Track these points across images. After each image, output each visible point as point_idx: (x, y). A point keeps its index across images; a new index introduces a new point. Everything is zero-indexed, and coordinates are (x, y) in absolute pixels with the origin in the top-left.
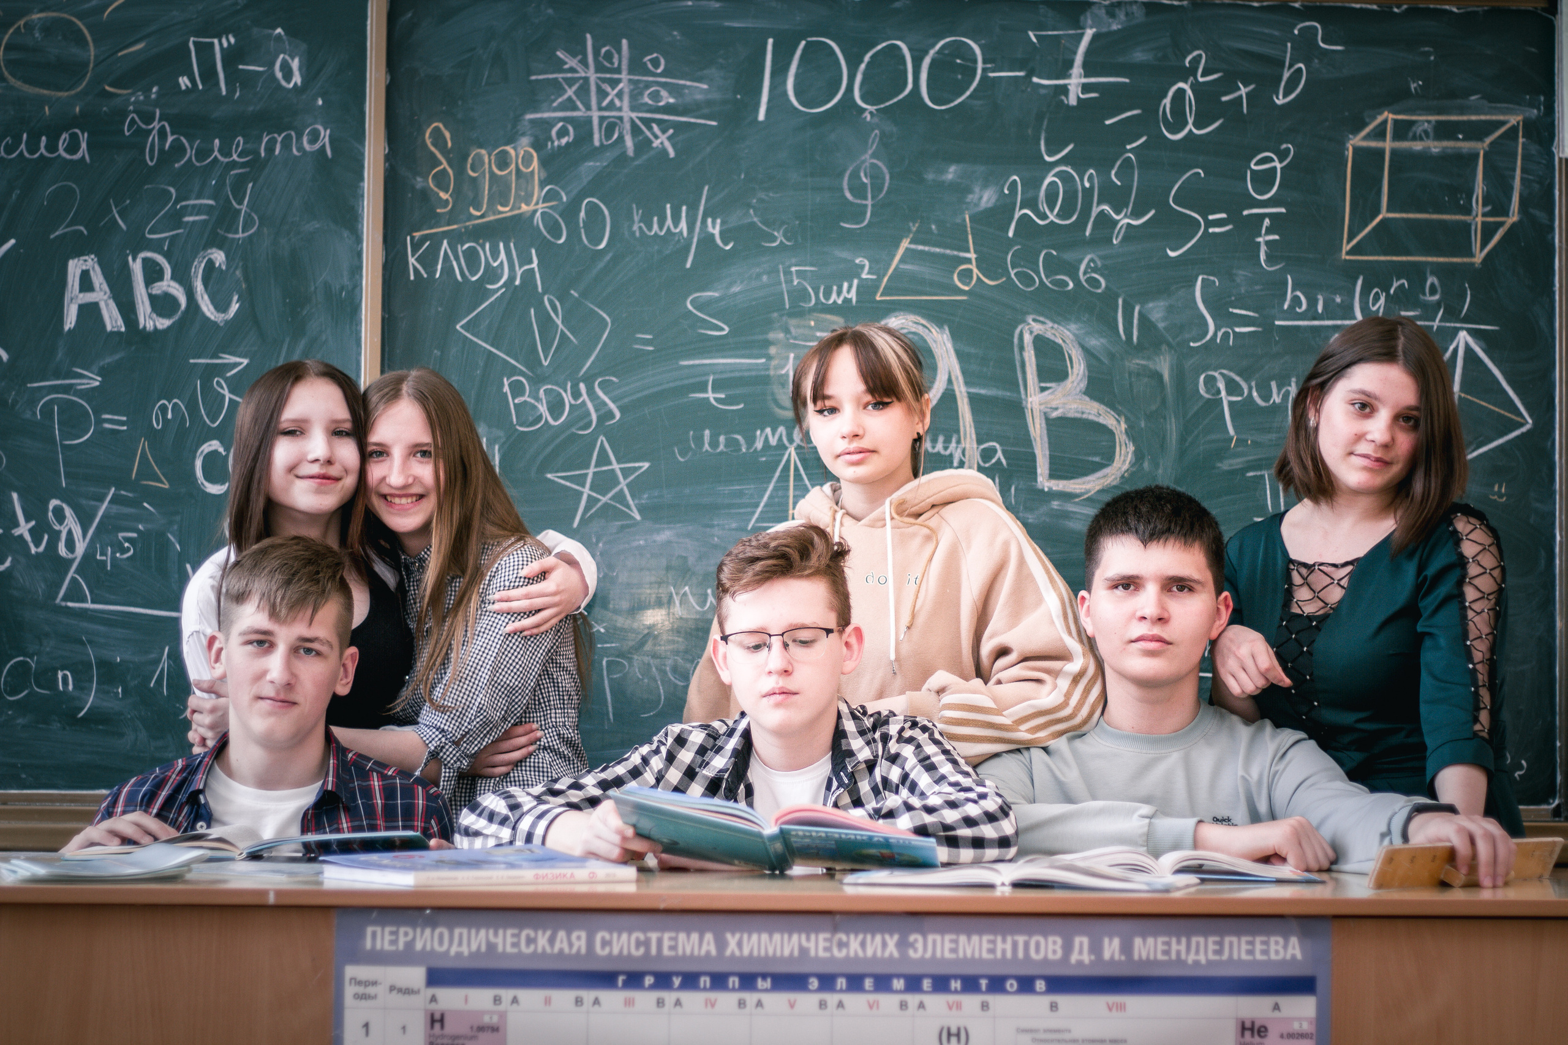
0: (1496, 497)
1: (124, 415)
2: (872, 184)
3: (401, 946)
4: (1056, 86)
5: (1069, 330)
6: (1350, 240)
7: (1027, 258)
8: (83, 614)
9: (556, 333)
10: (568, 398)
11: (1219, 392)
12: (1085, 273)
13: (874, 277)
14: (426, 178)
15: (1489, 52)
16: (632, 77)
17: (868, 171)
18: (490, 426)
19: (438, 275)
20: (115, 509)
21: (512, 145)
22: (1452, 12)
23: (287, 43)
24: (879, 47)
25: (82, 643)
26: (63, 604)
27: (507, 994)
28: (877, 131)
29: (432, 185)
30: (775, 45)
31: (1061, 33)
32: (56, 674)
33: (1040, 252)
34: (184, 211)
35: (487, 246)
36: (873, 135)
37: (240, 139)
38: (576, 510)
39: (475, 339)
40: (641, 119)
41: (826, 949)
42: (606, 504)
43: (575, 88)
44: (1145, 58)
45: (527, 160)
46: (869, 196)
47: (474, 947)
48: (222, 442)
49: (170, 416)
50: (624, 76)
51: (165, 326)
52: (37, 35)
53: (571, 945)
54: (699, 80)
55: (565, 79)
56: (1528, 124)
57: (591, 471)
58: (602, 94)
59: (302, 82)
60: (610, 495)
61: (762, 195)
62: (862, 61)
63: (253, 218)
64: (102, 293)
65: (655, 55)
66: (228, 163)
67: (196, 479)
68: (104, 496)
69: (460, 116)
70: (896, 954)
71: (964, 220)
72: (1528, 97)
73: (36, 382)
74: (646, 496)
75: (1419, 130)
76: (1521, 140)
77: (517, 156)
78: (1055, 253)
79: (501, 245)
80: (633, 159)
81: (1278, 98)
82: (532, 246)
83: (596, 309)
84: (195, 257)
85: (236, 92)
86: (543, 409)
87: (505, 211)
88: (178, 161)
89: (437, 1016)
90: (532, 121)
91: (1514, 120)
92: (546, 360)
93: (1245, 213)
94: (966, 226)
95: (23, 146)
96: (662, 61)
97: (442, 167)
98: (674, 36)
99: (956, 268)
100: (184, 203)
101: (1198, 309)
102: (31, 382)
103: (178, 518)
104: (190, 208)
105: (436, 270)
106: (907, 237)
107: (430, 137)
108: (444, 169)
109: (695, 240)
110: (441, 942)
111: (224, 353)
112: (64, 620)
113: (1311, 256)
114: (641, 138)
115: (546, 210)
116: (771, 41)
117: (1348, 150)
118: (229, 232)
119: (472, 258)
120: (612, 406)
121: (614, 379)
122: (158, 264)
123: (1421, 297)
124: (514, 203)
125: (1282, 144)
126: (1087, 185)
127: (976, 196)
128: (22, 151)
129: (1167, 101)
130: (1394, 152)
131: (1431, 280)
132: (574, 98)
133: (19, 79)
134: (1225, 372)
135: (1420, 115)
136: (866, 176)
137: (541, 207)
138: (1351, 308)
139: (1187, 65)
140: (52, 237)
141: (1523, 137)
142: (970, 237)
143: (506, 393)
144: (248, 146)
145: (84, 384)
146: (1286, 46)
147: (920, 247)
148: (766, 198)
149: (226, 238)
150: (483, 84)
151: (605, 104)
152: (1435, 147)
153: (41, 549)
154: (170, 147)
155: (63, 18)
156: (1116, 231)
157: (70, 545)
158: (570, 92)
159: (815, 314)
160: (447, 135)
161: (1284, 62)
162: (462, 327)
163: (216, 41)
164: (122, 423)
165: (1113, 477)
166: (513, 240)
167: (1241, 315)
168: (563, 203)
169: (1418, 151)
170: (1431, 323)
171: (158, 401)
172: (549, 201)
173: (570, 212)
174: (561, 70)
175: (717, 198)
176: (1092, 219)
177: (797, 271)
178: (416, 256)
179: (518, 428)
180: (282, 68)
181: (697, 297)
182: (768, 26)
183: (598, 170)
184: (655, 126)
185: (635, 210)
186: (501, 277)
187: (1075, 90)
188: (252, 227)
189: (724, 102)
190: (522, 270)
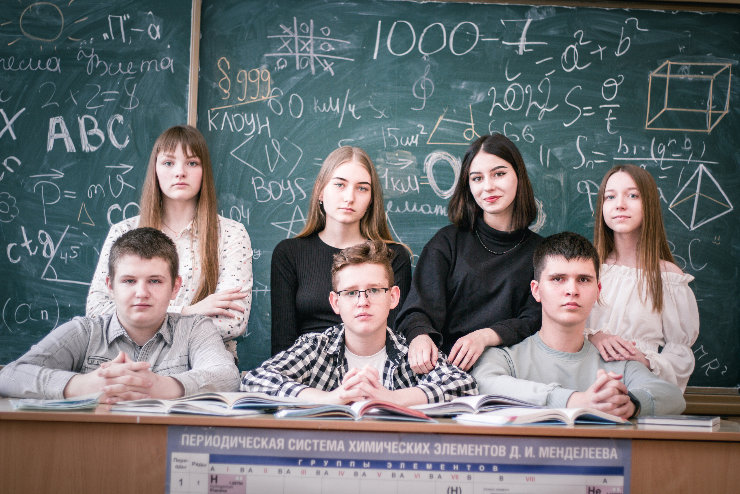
0: (715, 242)
1: (74, 191)
2: (426, 90)
3: (198, 444)
4: (513, 46)
6: (649, 121)
7: (498, 126)
8: (54, 284)
9: (277, 156)
10: (282, 187)
11: (586, 190)
12: (525, 133)
13: (426, 133)
14: (218, 83)
15: (716, 33)
16: (315, 38)
17: (424, 84)
18: (245, 200)
19: (222, 129)
20: (70, 235)
21: (258, 68)
22: (699, 14)
23: (154, 19)
24: (431, 26)
25: (53, 297)
26: (44, 279)
27: (247, 467)
28: (429, 65)
29: (220, 86)
30: (382, 24)
31: (516, 20)
32: (41, 312)
33: (504, 123)
34: (105, 96)
35: (246, 115)
36: (427, 67)
37: (131, 63)
39: (239, 159)
40: (318, 57)
41: (396, 449)
43: (288, 42)
44: (555, 33)
45: (265, 76)
46: (425, 95)
47: (232, 445)
48: (120, 205)
49: (96, 192)
50: (311, 37)
51: (95, 150)
52: (37, 13)
53: (277, 445)
54: (346, 39)
55: (283, 38)
56: (734, 68)
57: (292, 222)
58: (301, 45)
59: (161, 37)
61: (375, 94)
62: (422, 32)
63: (137, 100)
64: (65, 134)
65: (326, 28)
66: (125, 74)
67: (107, 222)
68: (65, 229)
69: (234, 54)
70: (428, 452)
71: (469, 108)
72: (734, 55)
73: (34, 175)
75: (683, 69)
76: (731, 75)
77: (260, 74)
78: (511, 124)
79: (252, 115)
80: (315, 76)
81: (617, 53)
82: (266, 116)
83: (296, 146)
84: (109, 118)
85: (129, 41)
86: (270, 192)
87: (254, 99)
88: (102, 73)
89: (214, 477)
90: (268, 57)
91: (727, 65)
92: (272, 169)
93: (601, 107)
94: (469, 110)
95: (30, 65)
96: (329, 30)
97: (225, 78)
98: (335, 19)
99: (465, 130)
100: (104, 93)
101: (577, 151)
102: (32, 175)
103: (99, 240)
104: (107, 95)
105: (222, 126)
106: (442, 115)
107: (220, 64)
108: (226, 79)
109: (343, 115)
110: (216, 443)
111: (122, 163)
112: (45, 287)
113: (631, 127)
114: (318, 66)
115: (274, 99)
116: (380, 22)
117: (649, 78)
118: (125, 107)
119: (238, 121)
120: (302, 191)
121: (304, 179)
122: (92, 121)
123: (682, 148)
124: (259, 95)
125: (618, 74)
126: (527, 92)
127: (475, 96)
128: (29, 67)
129: (565, 54)
130: (671, 80)
131: (687, 140)
132: (288, 47)
133: (29, 33)
134: (589, 181)
135: (683, 62)
136: (423, 86)
137: (271, 98)
138: (649, 152)
139: (575, 37)
140: (43, 107)
141: (732, 74)
142: (472, 116)
143: (253, 185)
144: (135, 66)
145: (56, 176)
146: (621, 29)
147: (448, 120)
148: (376, 95)
149: (124, 109)
150: (245, 39)
151: (302, 50)
152: (690, 78)
153: (35, 253)
154: (99, 66)
155: (49, 5)
156: (540, 114)
157: (48, 252)
158: (286, 44)
159: (399, 150)
160: (228, 63)
161: (620, 37)
162: (233, 153)
163: (121, 17)
164: (73, 195)
165: (536, 229)
166: (258, 113)
167: (597, 155)
168: (281, 96)
169: (682, 79)
170: (686, 160)
171: (90, 185)
172: (275, 95)
173: (284, 100)
174: (281, 34)
175: (354, 95)
176: (529, 108)
177: (390, 130)
178: (212, 119)
179: (258, 201)
180: (151, 30)
181: (343, 141)
182: (379, 15)
183: (298, 81)
184: (325, 61)
185: (315, 100)
186: (252, 130)
187: (522, 47)
188: (136, 105)
189: (358, 50)
190: (262, 127)
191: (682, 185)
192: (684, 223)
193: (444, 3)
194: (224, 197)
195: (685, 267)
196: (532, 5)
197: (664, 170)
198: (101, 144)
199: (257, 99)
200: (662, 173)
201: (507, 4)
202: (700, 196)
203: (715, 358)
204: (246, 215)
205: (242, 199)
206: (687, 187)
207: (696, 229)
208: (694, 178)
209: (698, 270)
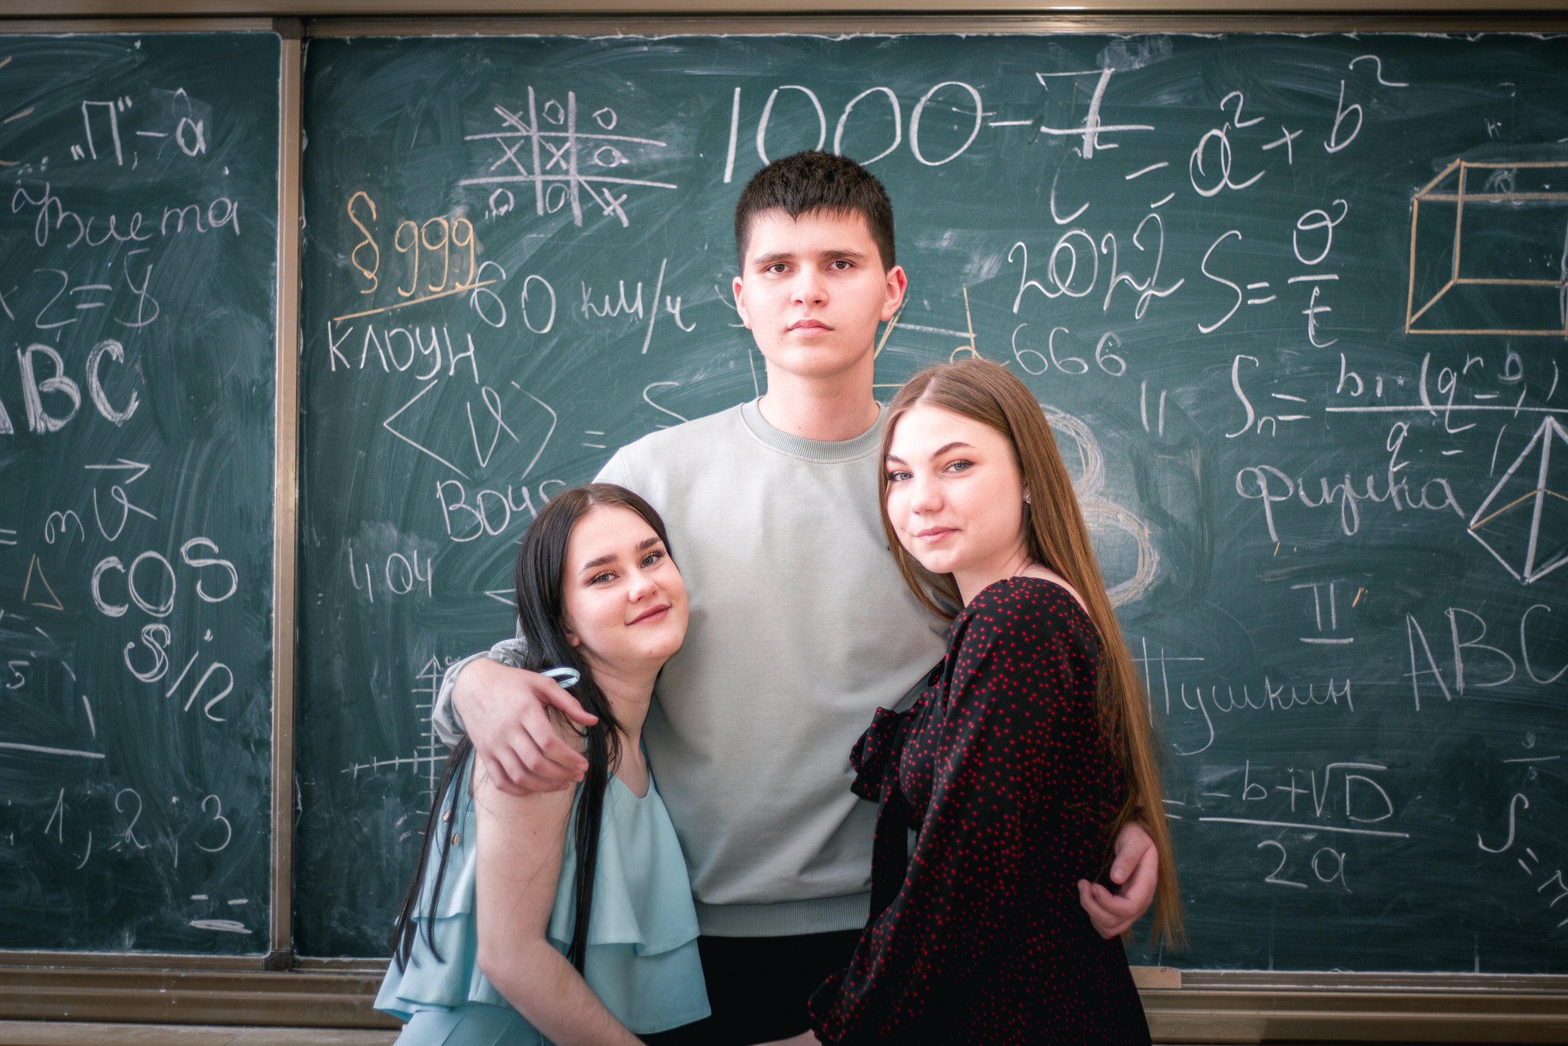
1: (12, 529)
4: (1068, 136)
5: (1083, 421)
6: (1413, 313)
7: (1034, 337)
9: (496, 428)
10: (508, 505)
11: (1259, 491)
12: (1102, 354)
14: (348, 254)
16: (579, 135)
18: (421, 537)
19: (362, 366)
20: (5, 634)
21: (445, 216)
22: (1536, 40)
23: (189, 105)
24: (863, 95)
29: (355, 264)
30: (742, 95)
31: (1074, 74)
33: (1050, 330)
34: (78, 297)
35: (417, 332)
37: (139, 214)
39: (405, 439)
40: (589, 183)
43: (515, 149)
44: (1172, 101)
45: (462, 233)
48: (120, 559)
49: (63, 529)
50: (571, 134)
51: (58, 428)
54: (656, 137)
55: (504, 139)
58: (546, 155)
59: (206, 149)
61: (728, 269)
62: (843, 112)
63: (153, 304)
65: (606, 109)
66: (125, 242)
67: (93, 600)
69: (386, 184)
71: (962, 294)
75: (1497, 180)
77: (450, 228)
78: (1067, 331)
79: (433, 330)
80: (582, 230)
81: (1329, 145)
82: (467, 330)
83: (540, 402)
84: (90, 349)
85: (134, 162)
86: (481, 517)
87: (438, 291)
88: (71, 241)
90: (467, 188)
92: (484, 462)
93: (1291, 281)
94: (963, 301)
96: (614, 116)
97: (367, 242)
98: (628, 87)
99: (953, 350)
100: (77, 289)
101: (1235, 394)
103: (73, 644)
104: (83, 295)
105: (361, 359)
107: (352, 209)
108: (369, 243)
109: (652, 321)
111: (123, 457)
113: (1368, 330)
114: (590, 205)
115: (484, 289)
116: (738, 90)
117: (1413, 206)
118: (127, 321)
119: (400, 344)
121: (561, 482)
122: (50, 358)
123: (1500, 377)
124: (447, 282)
125: (1336, 199)
126: (1105, 251)
127: (976, 266)
129: (1199, 151)
130: (1467, 207)
131: (1512, 356)
132: (515, 160)
134: (1266, 467)
135: (1499, 162)
137: (478, 286)
138: (1416, 390)
139: (1223, 109)
142: (968, 314)
143: (439, 498)
144: (147, 223)
146: (1340, 84)
147: (911, 327)
149: (124, 327)
150: (412, 146)
151: (549, 167)
152: (1516, 200)
154: (62, 225)
156: (1139, 304)
158: (510, 154)
160: (372, 205)
161: (1337, 103)
162: (389, 424)
163: (111, 104)
164: (12, 538)
165: (1135, 591)
166: (446, 325)
167: (1285, 400)
168: (503, 281)
169: (1496, 204)
170: (1511, 408)
171: (51, 512)
172: (485, 280)
173: (510, 291)
174: (502, 130)
175: (678, 273)
176: (1110, 291)
178: (338, 344)
179: (452, 538)
180: (184, 135)
181: (655, 387)
182: (733, 73)
183: (542, 243)
184: (605, 190)
185: (584, 289)
186: (433, 367)
187: (1091, 140)
188: (153, 315)
189: (685, 162)
190: (457, 358)
191: (1501, 469)
192: (1507, 566)
193: (893, 36)
194: (370, 532)
195: (1511, 677)
196: (1113, 34)
197: (1454, 434)
199: (444, 290)
200: (1450, 442)
202: (1546, 497)
204: (424, 573)
205: (413, 534)
206: (1513, 475)
207: (1538, 580)
208: (1531, 453)
209: (1546, 682)
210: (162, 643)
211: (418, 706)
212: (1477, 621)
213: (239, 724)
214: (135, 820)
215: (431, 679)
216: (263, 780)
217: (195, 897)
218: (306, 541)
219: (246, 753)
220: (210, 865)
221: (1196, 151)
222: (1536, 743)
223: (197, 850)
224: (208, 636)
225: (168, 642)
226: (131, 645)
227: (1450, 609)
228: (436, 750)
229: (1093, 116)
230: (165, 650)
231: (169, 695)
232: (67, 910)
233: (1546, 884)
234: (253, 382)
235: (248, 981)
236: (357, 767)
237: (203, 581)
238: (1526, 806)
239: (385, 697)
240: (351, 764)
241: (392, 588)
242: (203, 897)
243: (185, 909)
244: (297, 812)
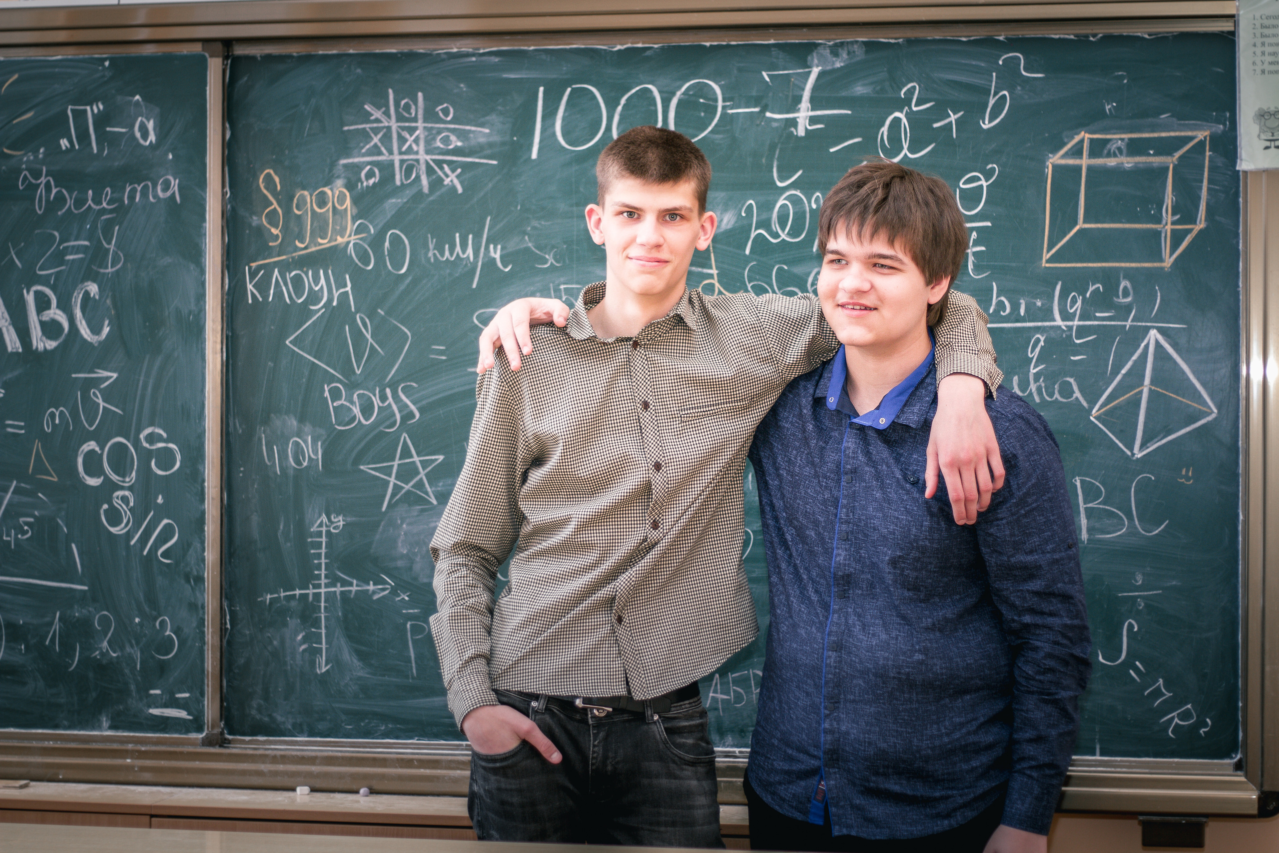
0: (1183, 480)
1: (21, 421)
4: (787, 120)
6: (1050, 249)
7: (761, 273)
9: (367, 344)
10: (376, 401)
14: (260, 216)
15: (1178, 74)
16: (426, 125)
18: (314, 426)
19: (270, 299)
20: (17, 498)
21: (329, 187)
22: (1143, 39)
23: (144, 108)
24: (634, 91)
29: (265, 222)
30: (545, 93)
31: (790, 72)
33: (774, 267)
34: (66, 251)
35: (310, 273)
37: (108, 189)
38: (384, 496)
39: (301, 353)
40: (434, 161)
42: (408, 492)
43: (380, 136)
44: (865, 92)
45: (342, 199)
48: (97, 443)
49: (57, 421)
50: (420, 124)
51: (53, 347)
54: (482, 125)
55: (371, 129)
56: (1214, 138)
57: (396, 463)
58: (402, 140)
59: (156, 140)
60: (412, 483)
61: (535, 223)
62: (619, 104)
63: (119, 255)
64: (4, 321)
65: (445, 105)
66: (99, 210)
67: (78, 473)
68: (8, 487)
69: (287, 163)
72: (1214, 114)
74: (441, 484)
75: (1113, 147)
76: (1208, 153)
77: (333, 196)
78: (786, 268)
79: (321, 272)
80: (428, 196)
81: (984, 123)
82: (346, 272)
83: (399, 325)
84: (75, 289)
85: (105, 151)
86: (356, 410)
87: (324, 243)
88: (61, 210)
90: (345, 166)
91: (1201, 135)
92: (358, 369)
96: (452, 110)
97: (272, 207)
98: (461, 88)
99: (701, 283)
103: (65, 505)
104: (70, 249)
105: (269, 294)
107: (263, 182)
108: (275, 208)
109: (480, 264)
111: (99, 368)
113: (1014, 265)
114: (434, 177)
115: (358, 241)
116: (541, 89)
117: (1048, 168)
118: (101, 268)
119: (298, 283)
120: (413, 407)
121: (414, 385)
122: (46, 296)
123: (1115, 299)
124: (331, 236)
125: (987, 164)
126: (814, 206)
129: (885, 129)
130: (1090, 169)
131: (1124, 284)
132: (379, 144)
135: (1114, 134)
137: (353, 239)
138: (1051, 310)
139: (903, 96)
141: (1210, 151)
142: (712, 255)
143: (327, 397)
144: (114, 195)
146: (992, 76)
148: (538, 226)
149: (99, 272)
150: (305, 135)
151: (404, 149)
152: (1128, 163)
154: (54, 198)
160: (277, 179)
161: (990, 90)
162: (291, 342)
163: (88, 108)
164: (21, 428)
166: (331, 268)
168: (371, 235)
169: (1112, 166)
170: (1124, 323)
171: (48, 409)
172: (358, 234)
173: (377, 242)
174: (368, 121)
175: (498, 227)
177: (565, 289)
178: (253, 283)
179: (336, 426)
180: (140, 129)
181: (482, 313)
182: (539, 76)
183: (400, 206)
184: (445, 166)
185: (430, 239)
186: (321, 299)
187: (803, 122)
188: (119, 263)
189: (503, 144)
190: (338, 293)
191: (1116, 371)
192: (1121, 445)
193: (656, 46)
194: (277, 422)
195: (1124, 530)
196: (820, 41)
197: (1080, 344)
198: (64, 336)
199: (329, 242)
200: (1078, 349)
201: (772, 42)
202: (1151, 392)
203: (1186, 704)
204: (316, 453)
205: (308, 424)
206: (1125, 375)
207: (1144, 456)
208: (1139, 357)
209: (1151, 534)
210: (127, 504)
211: (312, 551)
212: (1098, 487)
213: (182, 565)
214: (110, 635)
215: (321, 532)
216: (200, 606)
217: (152, 692)
218: (231, 429)
219: (187, 587)
220: (163, 668)
221: (882, 129)
222: (1143, 581)
223: (153, 657)
224: (160, 500)
225: (132, 504)
226: (105, 506)
227: (1077, 478)
228: (325, 584)
229: (805, 104)
230: (130, 510)
231: (132, 543)
232: (62, 701)
233: (1151, 689)
234: (190, 313)
235: (189, 753)
236: (269, 596)
237: (156, 459)
238: (1136, 629)
239: (289, 544)
240: (264, 594)
241: (293, 464)
242: (158, 692)
243: (145, 700)
244: (226, 629)
